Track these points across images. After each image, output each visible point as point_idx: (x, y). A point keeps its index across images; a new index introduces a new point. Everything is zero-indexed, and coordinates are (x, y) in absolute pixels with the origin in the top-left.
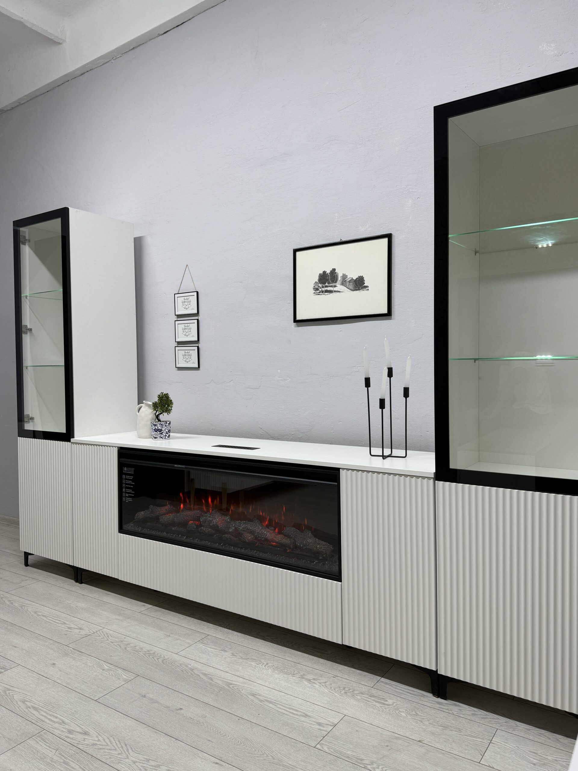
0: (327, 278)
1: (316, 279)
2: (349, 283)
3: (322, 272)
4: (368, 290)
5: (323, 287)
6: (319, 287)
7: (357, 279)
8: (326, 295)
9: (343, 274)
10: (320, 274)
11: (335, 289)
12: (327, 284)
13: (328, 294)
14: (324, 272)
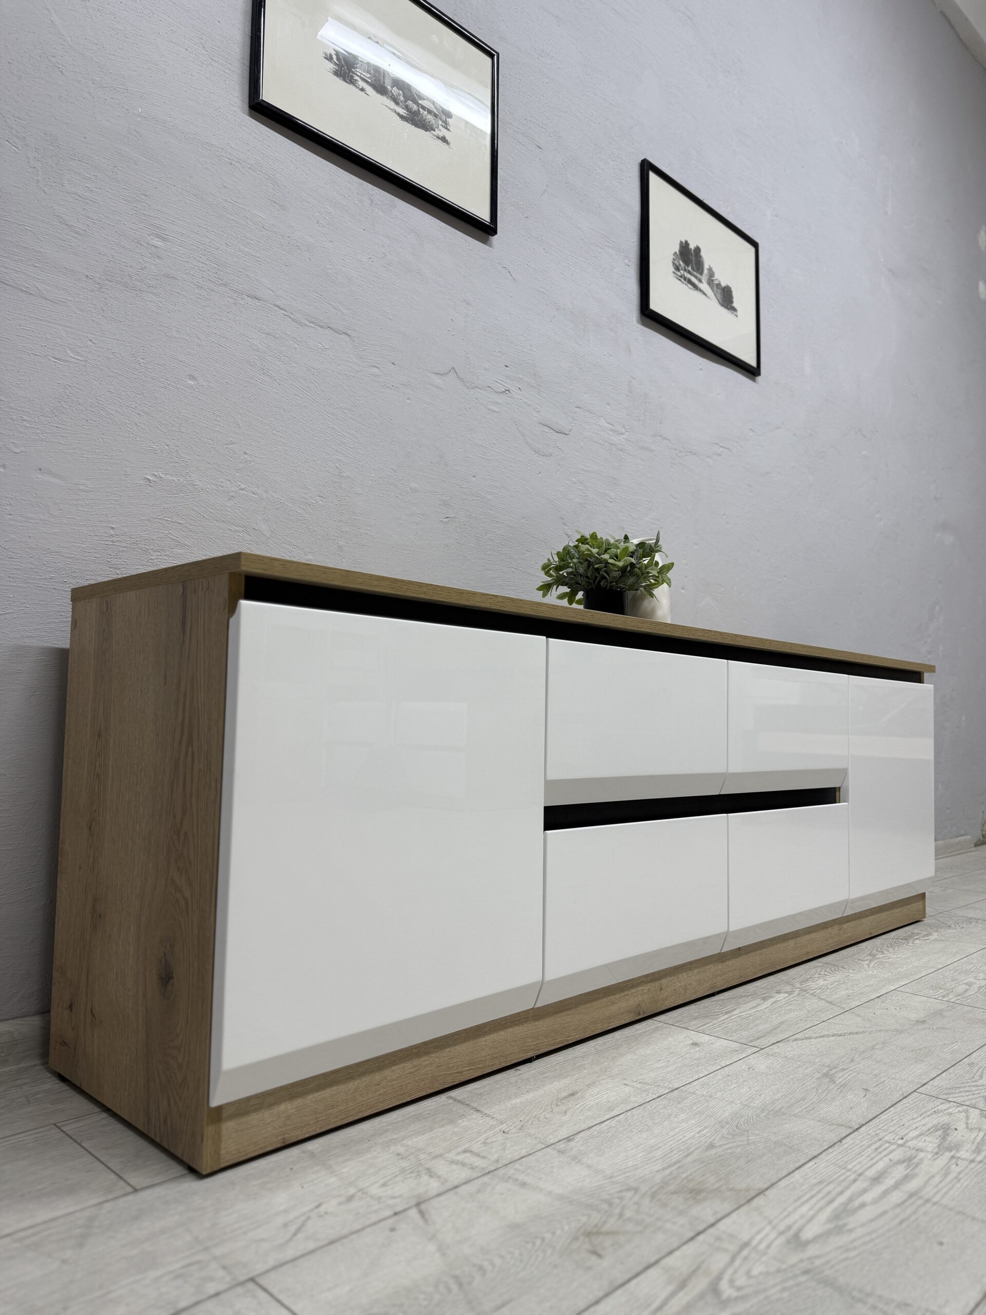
0: (691, 257)
1: (677, 249)
2: (717, 288)
3: (684, 242)
4: (737, 316)
5: (685, 270)
6: (680, 265)
7: (725, 287)
8: (689, 288)
9: (710, 266)
10: (681, 242)
11: (700, 286)
12: (690, 268)
13: (691, 289)
14: (687, 243)
